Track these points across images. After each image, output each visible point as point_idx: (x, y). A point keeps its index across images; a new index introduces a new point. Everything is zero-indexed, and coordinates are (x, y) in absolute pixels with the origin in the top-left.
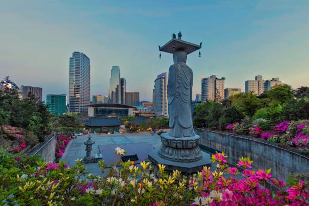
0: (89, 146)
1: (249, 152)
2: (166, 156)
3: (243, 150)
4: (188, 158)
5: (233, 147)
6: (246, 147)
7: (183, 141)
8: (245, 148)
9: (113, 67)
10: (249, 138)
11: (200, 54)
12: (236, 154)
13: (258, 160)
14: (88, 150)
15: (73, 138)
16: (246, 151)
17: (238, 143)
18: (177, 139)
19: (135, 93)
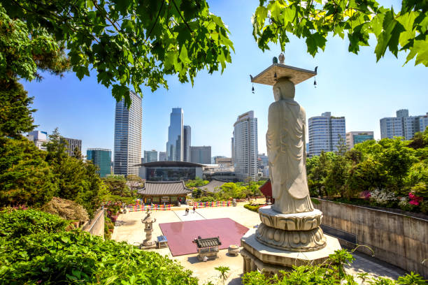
0: (148, 225)
1: (400, 235)
2: (270, 241)
3: (389, 232)
4: (305, 246)
5: (371, 227)
6: (394, 226)
7: (296, 220)
8: (392, 228)
9: (173, 109)
10: (399, 212)
11: (315, 83)
12: (376, 237)
13: (418, 248)
14: (148, 230)
16: (395, 232)
17: (379, 220)
18: (286, 216)
19: (205, 147)
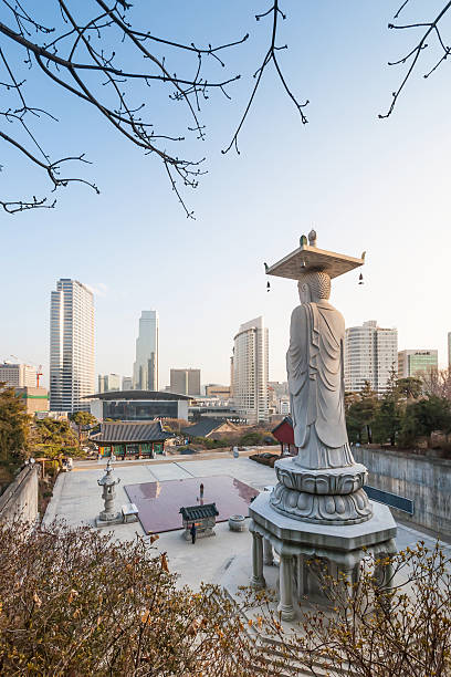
0: (107, 489)
2: (292, 510)
4: (342, 517)
5: (434, 489)
7: (330, 478)
9: (143, 312)
11: (361, 278)
12: (440, 503)
14: (107, 497)
15: (65, 471)
17: (445, 479)
18: (315, 473)
19: (191, 371)
